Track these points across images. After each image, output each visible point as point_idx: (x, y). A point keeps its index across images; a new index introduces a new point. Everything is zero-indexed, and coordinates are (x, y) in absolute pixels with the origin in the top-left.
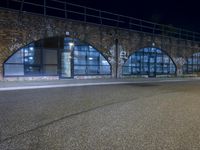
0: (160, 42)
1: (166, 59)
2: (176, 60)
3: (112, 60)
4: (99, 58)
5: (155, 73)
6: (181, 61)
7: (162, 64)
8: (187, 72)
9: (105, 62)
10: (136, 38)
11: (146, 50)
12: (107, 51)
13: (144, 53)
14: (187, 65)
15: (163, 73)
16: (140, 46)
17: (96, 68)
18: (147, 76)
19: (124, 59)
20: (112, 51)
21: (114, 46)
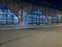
0: (41, 9)
1: (44, 17)
2: (48, 17)
3: (20, 17)
5: (39, 23)
7: (42, 19)
8: (53, 23)
9: (16, 18)
10: (31, 7)
11: (35, 12)
12: (17, 12)
13: (34, 14)
14: (53, 19)
15: (43, 23)
18: (36, 25)
19: (25, 16)
20: (20, 13)
21: (21, 10)
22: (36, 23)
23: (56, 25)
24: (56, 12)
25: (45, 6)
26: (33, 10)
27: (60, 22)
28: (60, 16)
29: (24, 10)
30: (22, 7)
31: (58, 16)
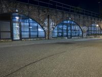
0: (73, 17)
1: (77, 28)
2: (83, 28)
3: (46, 29)
4: (37, 27)
5: (71, 36)
6: (85, 28)
7: (75, 30)
9: (40, 30)
10: (60, 15)
11: (65, 22)
12: (43, 22)
13: (63, 24)
17: (36, 34)
18: (66, 38)
19: (53, 28)
20: (46, 23)
21: (47, 19)
22: (67, 36)
23: (94, 38)
25: (78, 13)
26: (63, 18)
29: (52, 19)
30: (48, 16)
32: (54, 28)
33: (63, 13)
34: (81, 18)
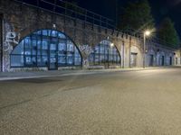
1: (71, 46)
2: (82, 48)
6: (87, 49)
7: (65, 53)
10: (30, 16)
13: (41, 37)
14: (94, 54)
15: (66, 65)
16: (37, 26)
18: (45, 69)
19: (12, 43)
24: (103, 33)
26: (36, 24)
27: (113, 62)
28: (112, 45)
29: (10, 23)
31: (108, 46)
32: (14, 46)
33: (37, 11)
34: (79, 26)
